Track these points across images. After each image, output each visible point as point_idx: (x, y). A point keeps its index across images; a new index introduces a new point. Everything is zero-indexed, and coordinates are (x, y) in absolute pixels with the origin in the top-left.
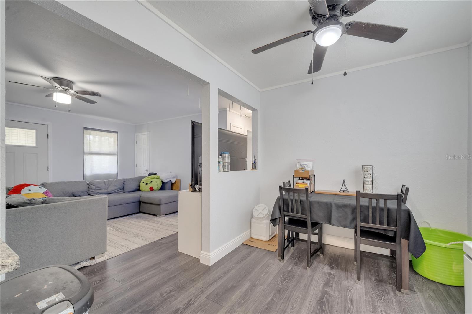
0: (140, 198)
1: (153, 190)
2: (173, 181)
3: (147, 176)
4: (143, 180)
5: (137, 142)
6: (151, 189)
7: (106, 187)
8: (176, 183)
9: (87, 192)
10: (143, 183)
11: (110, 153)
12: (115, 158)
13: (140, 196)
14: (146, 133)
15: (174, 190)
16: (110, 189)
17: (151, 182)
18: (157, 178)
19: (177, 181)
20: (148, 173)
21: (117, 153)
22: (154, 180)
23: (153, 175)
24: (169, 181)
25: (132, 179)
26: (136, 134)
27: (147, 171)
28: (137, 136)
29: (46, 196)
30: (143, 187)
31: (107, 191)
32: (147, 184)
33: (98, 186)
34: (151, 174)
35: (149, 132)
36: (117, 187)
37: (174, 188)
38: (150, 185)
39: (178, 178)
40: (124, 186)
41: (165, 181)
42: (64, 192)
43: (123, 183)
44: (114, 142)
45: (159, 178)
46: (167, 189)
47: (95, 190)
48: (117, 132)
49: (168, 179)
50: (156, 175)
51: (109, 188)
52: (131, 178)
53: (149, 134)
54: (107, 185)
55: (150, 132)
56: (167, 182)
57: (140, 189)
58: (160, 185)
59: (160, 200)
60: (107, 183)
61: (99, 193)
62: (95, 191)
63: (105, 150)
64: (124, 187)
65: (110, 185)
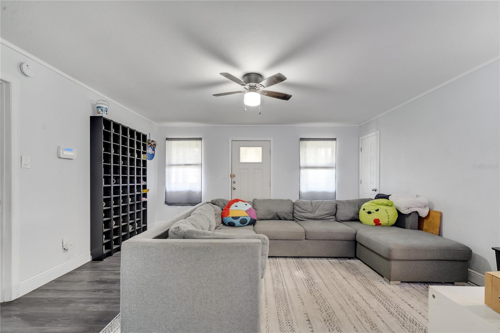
0: (356, 235)
1: (380, 224)
2: (424, 213)
3: (373, 200)
4: (365, 205)
5: (361, 150)
6: (377, 222)
7: (313, 210)
8: (430, 219)
9: (291, 213)
10: (364, 210)
11: (327, 166)
12: (332, 172)
13: (355, 232)
14: (374, 133)
15: (426, 231)
16: (317, 214)
17: (377, 210)
18: (387, 205)
19: (431, 214)
20: (376, 194)
21: (335, 166)
22: (382, 208)
23: (382, 198)
24: (413, 212)
25: (349, 202)
26: (361, 139)
27: (376, 190)
28: (361, 140)
29: (247, 215)
30: (363, 215)
31: (314, 216)
32: (369, 213)
33: (303, 208)
34: (379, 197)
35: (378, 132)
36: (327, 212)
37: (425, 227)
38: (375, 216)
39: (436, 209)
40: (336, 210)
41: (405, 211)
42: (269, 211)
43: (335, 206)
44: (332, 151)
45: (391, 206)
46: (409, 227)
47: (300, 212)
48: (335, 139)
49: (410, 208)
50: (388, 199)
51: (316, 212)
52: (347, 200)
53: (378, 135)
54: (314, 207)
55: (380, 131)
56: (410, 214)
57: (359, 219)
58: (394, 218)
59: (390, 250)
60: (314, 205)
61: (304, 217)
62: (300, 214)
63: (322, 163)
64: (336, 212)
65: (318, 208)
